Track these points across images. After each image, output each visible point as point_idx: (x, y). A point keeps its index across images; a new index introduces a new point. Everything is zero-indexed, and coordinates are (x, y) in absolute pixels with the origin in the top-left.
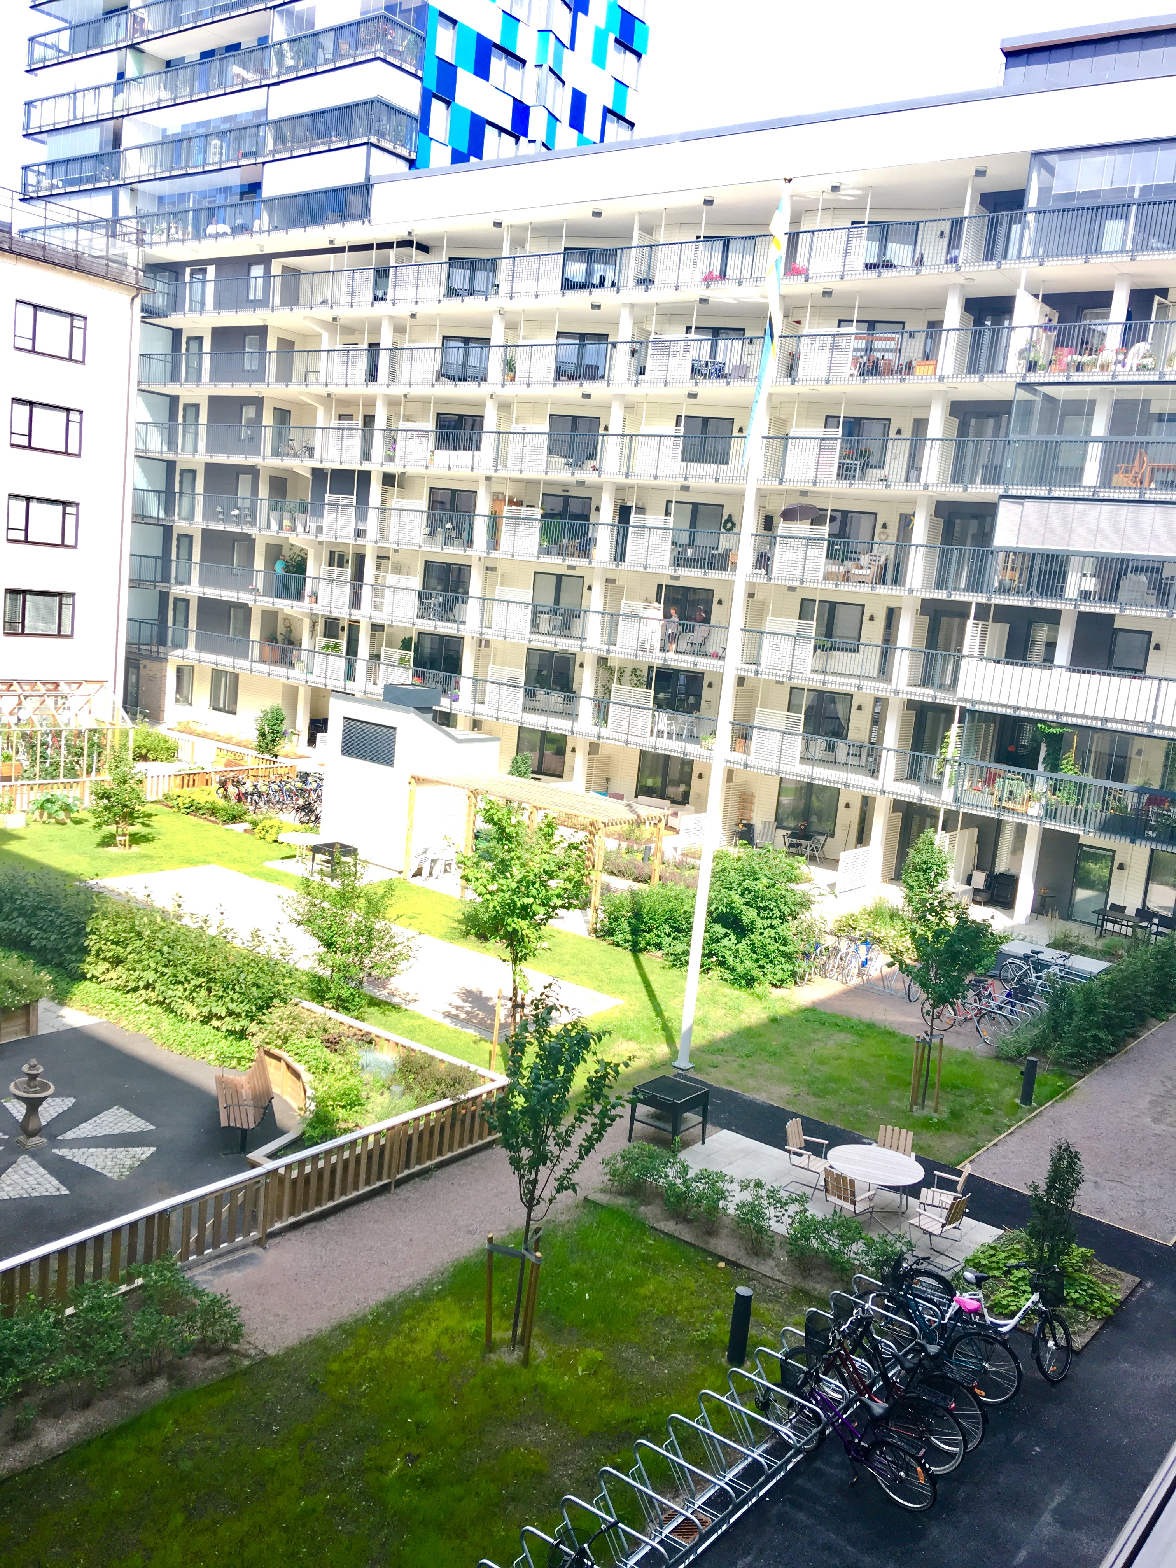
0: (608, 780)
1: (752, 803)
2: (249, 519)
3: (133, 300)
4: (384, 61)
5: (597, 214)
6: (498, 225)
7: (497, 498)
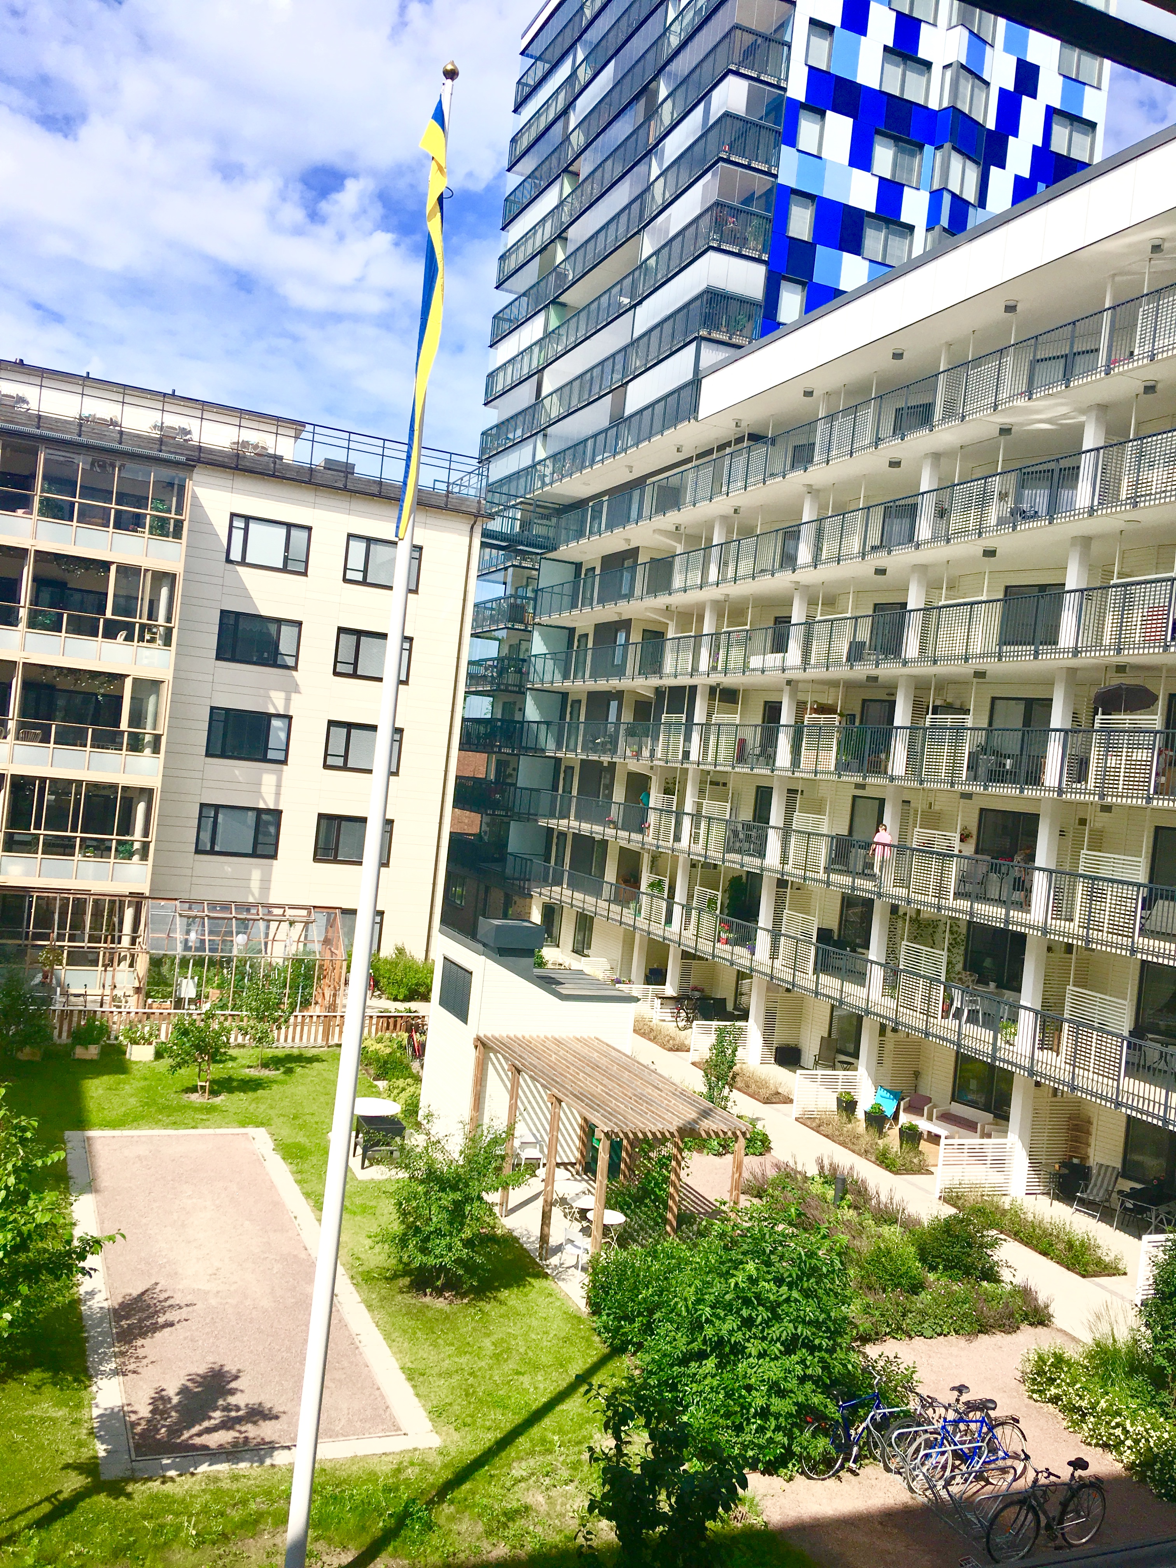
0: (917, 1074)
1: (1088, 1133)
2: (609, 746)
3: (472, 528)
4: (718, 250)
5: (898, 356)
6: (808, 394)
7: (801, 708)
